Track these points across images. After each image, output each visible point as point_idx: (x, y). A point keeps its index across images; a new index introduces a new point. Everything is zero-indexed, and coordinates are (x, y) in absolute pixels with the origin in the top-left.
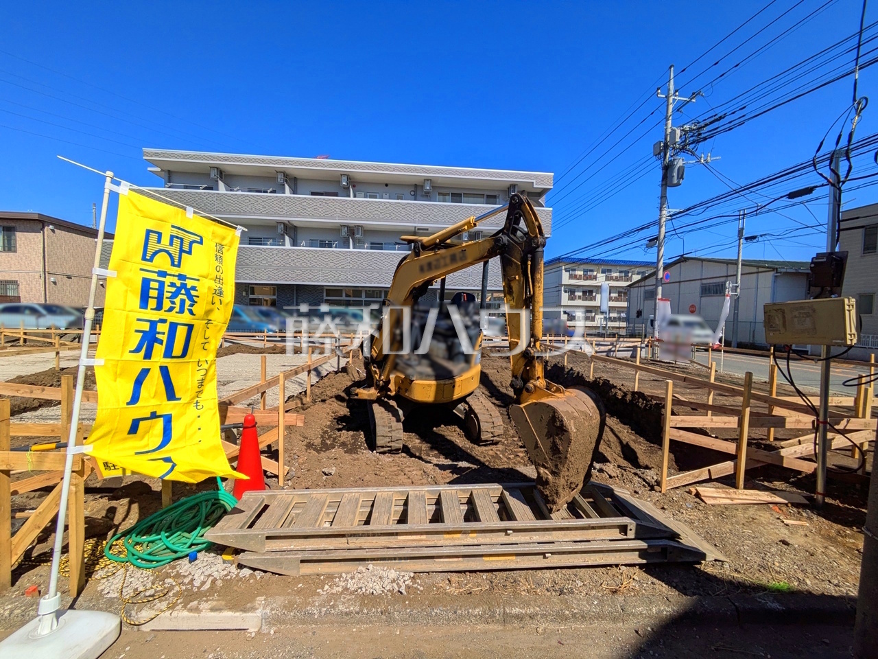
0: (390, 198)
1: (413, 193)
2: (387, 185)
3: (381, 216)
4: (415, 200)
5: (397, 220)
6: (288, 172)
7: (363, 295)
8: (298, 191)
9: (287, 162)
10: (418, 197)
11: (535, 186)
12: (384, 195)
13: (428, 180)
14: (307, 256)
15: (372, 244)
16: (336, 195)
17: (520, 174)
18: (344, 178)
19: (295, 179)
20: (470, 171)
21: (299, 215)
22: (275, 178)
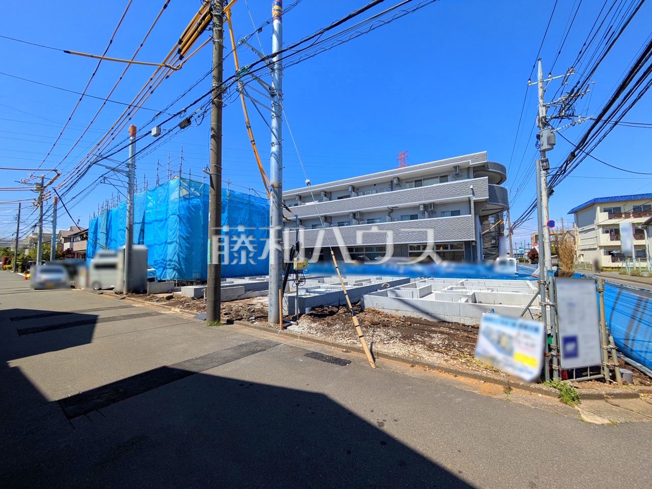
0: (377, 192)
1: (390, 186)
2: (375, 185)
3: (368, 205)
4: (392, 191)
5: (376, 206)
6: (326, 190)
7: (364, 250)
8: (332, 198)
9: (323, 186)
10: (394, 188)
11: (471, 164)
12: (373, 191)
13: (395, 178)
15: (368, 220)
16: (349, 196)
17: (457, 159)
18: (350, 187)
19: (331, 192)
20: (420, 166)
21: (329, 211)
22: (321, 194)
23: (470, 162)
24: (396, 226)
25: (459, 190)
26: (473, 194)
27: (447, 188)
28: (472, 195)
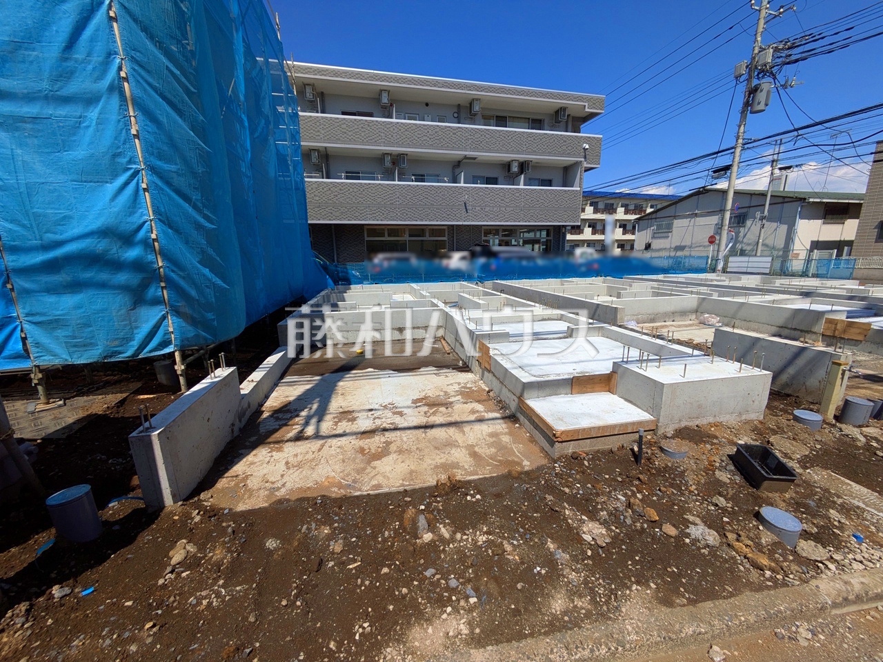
0: (433, 121)
1: (456, 115)
2: (427, 105)
3: (430, 143)
4: (459, 123)
5: (448, 148)
6: (317, 84)
7: (407, 234)
10: (462, 121)
11: (587, 110)
13: (477, 100)
14: (351, 190)
15: (413, 175)
16: (371, 115)
17: (573, 95)
18: (386, 95)
19: (323, 94)
21: (338, 141)
23: (586, 107)
24: (481, 194)
25: (570, 148)
26: (585, 158)
27: (556, 141)
28: (583, 159)
